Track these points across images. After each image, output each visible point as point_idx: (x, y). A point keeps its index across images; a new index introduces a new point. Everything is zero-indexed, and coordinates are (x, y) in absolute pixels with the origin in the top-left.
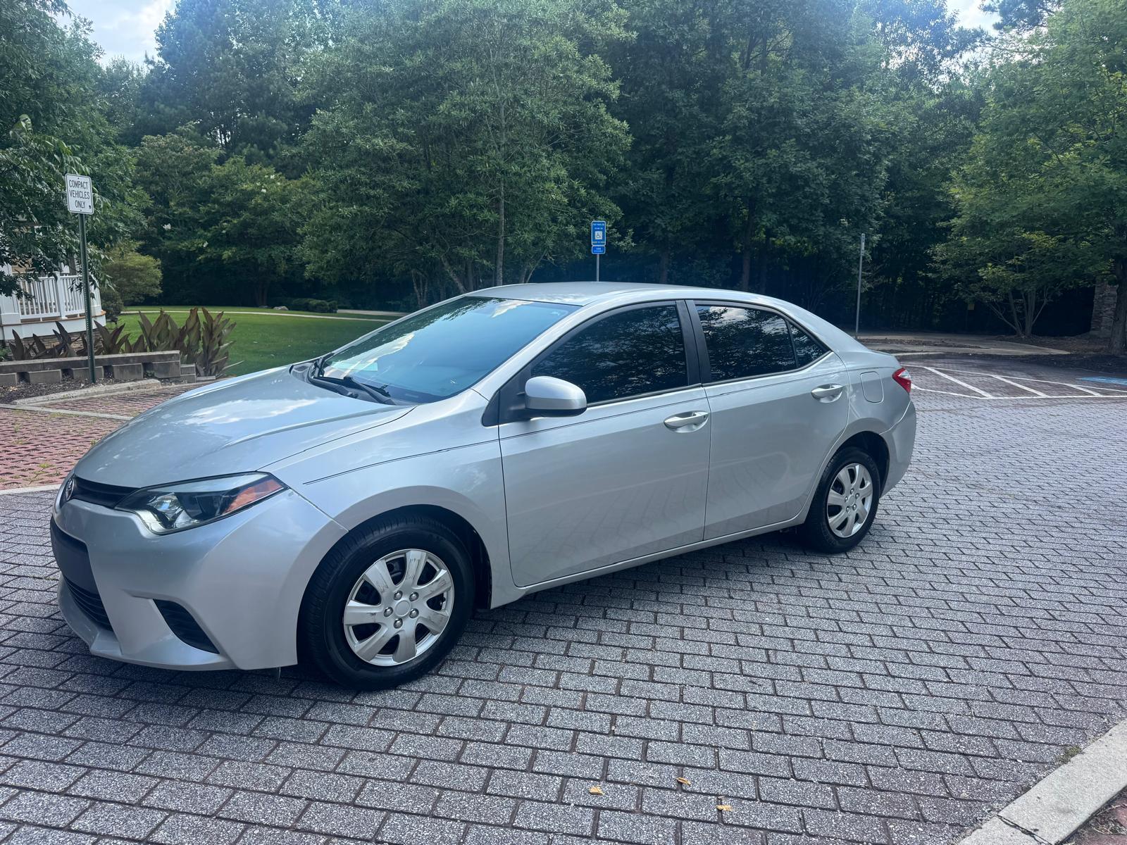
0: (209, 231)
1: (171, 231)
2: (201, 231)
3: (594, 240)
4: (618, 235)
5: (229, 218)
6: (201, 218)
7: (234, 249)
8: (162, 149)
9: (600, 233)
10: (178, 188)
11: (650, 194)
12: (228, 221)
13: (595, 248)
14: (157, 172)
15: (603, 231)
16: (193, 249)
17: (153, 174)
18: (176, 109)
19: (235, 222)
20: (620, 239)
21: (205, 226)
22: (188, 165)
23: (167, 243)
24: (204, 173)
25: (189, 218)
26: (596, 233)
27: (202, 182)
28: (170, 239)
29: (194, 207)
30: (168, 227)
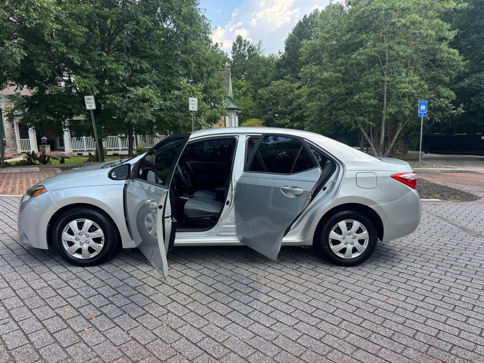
0: (290, 116)
1: (278, 116)
2: (287, 116)
3: (420, 110)
4: (453, 107)
5: (298, 111)
6: (288, 111)
7: (298, 123)
8: (277, 86)
9: (424, 107)
10: (283, 100)
11: (479, 85)
12: (297, 112)
13: (420, 114)
14: (276, 94)
15: (426, 105)
16: (284, 123)
17: (274, 96)
18: (287, 69)
19: (300, 112)
20: (454, 109)
21: (289, 114)
22: (287, 91)
23: (276, 121)
24: (291, 93)
25: (284, 111)
26: (421, 106)
27: (290, 97)
28: (277, 119)
29: (286, 107)
30: (277, 115)
